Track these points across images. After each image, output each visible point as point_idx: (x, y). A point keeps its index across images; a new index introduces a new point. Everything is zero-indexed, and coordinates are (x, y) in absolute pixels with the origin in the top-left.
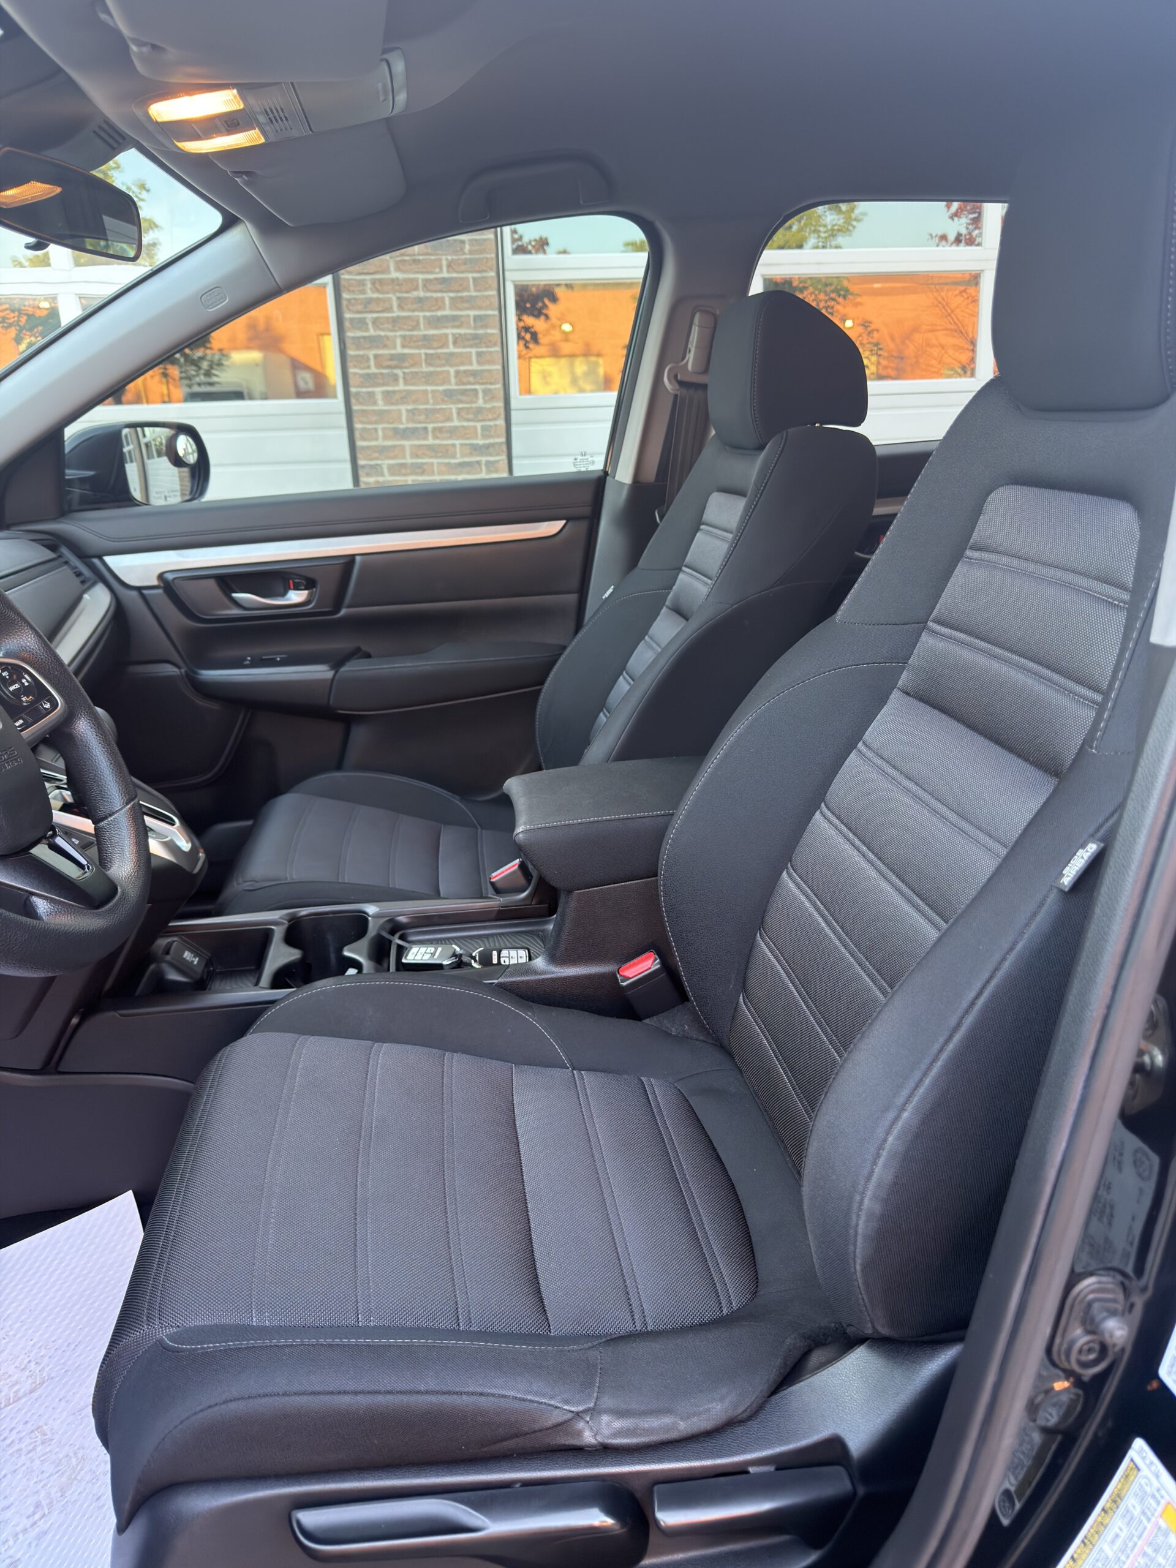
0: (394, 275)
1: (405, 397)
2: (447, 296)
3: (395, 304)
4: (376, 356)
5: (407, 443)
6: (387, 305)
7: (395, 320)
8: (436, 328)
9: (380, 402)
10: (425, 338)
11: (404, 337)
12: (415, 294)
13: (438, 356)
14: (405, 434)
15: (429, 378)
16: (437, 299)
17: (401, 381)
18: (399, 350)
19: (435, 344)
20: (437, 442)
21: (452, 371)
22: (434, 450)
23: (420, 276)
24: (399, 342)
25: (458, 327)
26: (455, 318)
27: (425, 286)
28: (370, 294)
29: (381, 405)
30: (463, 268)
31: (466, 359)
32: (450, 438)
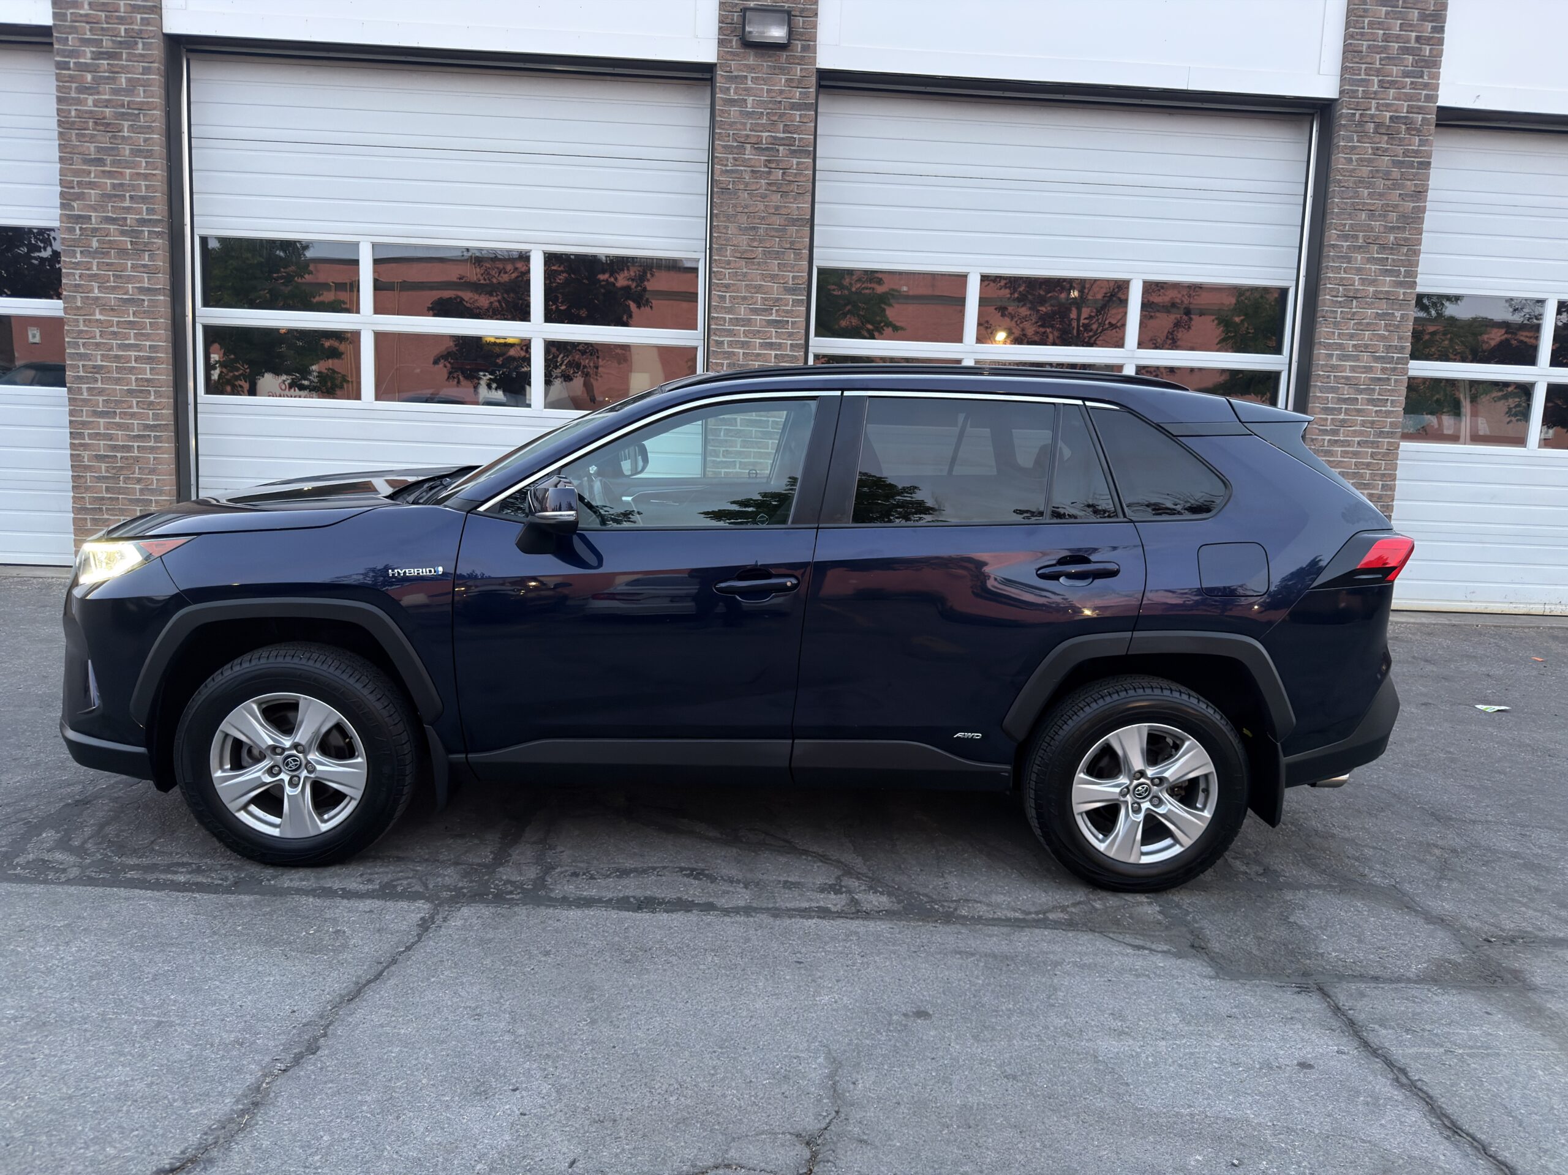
0: (98, 317)
1: (101, 392)
2: (132, 332)
3: (98, 335)
4: (83, 366)
5: (102, 421)
6: (92, 335)
7: (97, 344)
8: (123, 351)
9: (85, 394)
10: (116, 356)
11: (102, 355)
12: (112, 329)
13: (125, 368)
14: (102, 414)
15: (118, 381)
16: (125, 333)
17: (100, 381)
18: (99, 363)
19: (123, 361)
20: (122, 421)
21: (133, 377)
22: (119, 426)
23: (116, 319)
24: (99, 357)
25: (139, 351)
26: (137, 345)
27: (117, 325)
28: (82, 328)
29: (85, 395)
30: (142, 316)
31: (144, 371)
32: (130, 419)
